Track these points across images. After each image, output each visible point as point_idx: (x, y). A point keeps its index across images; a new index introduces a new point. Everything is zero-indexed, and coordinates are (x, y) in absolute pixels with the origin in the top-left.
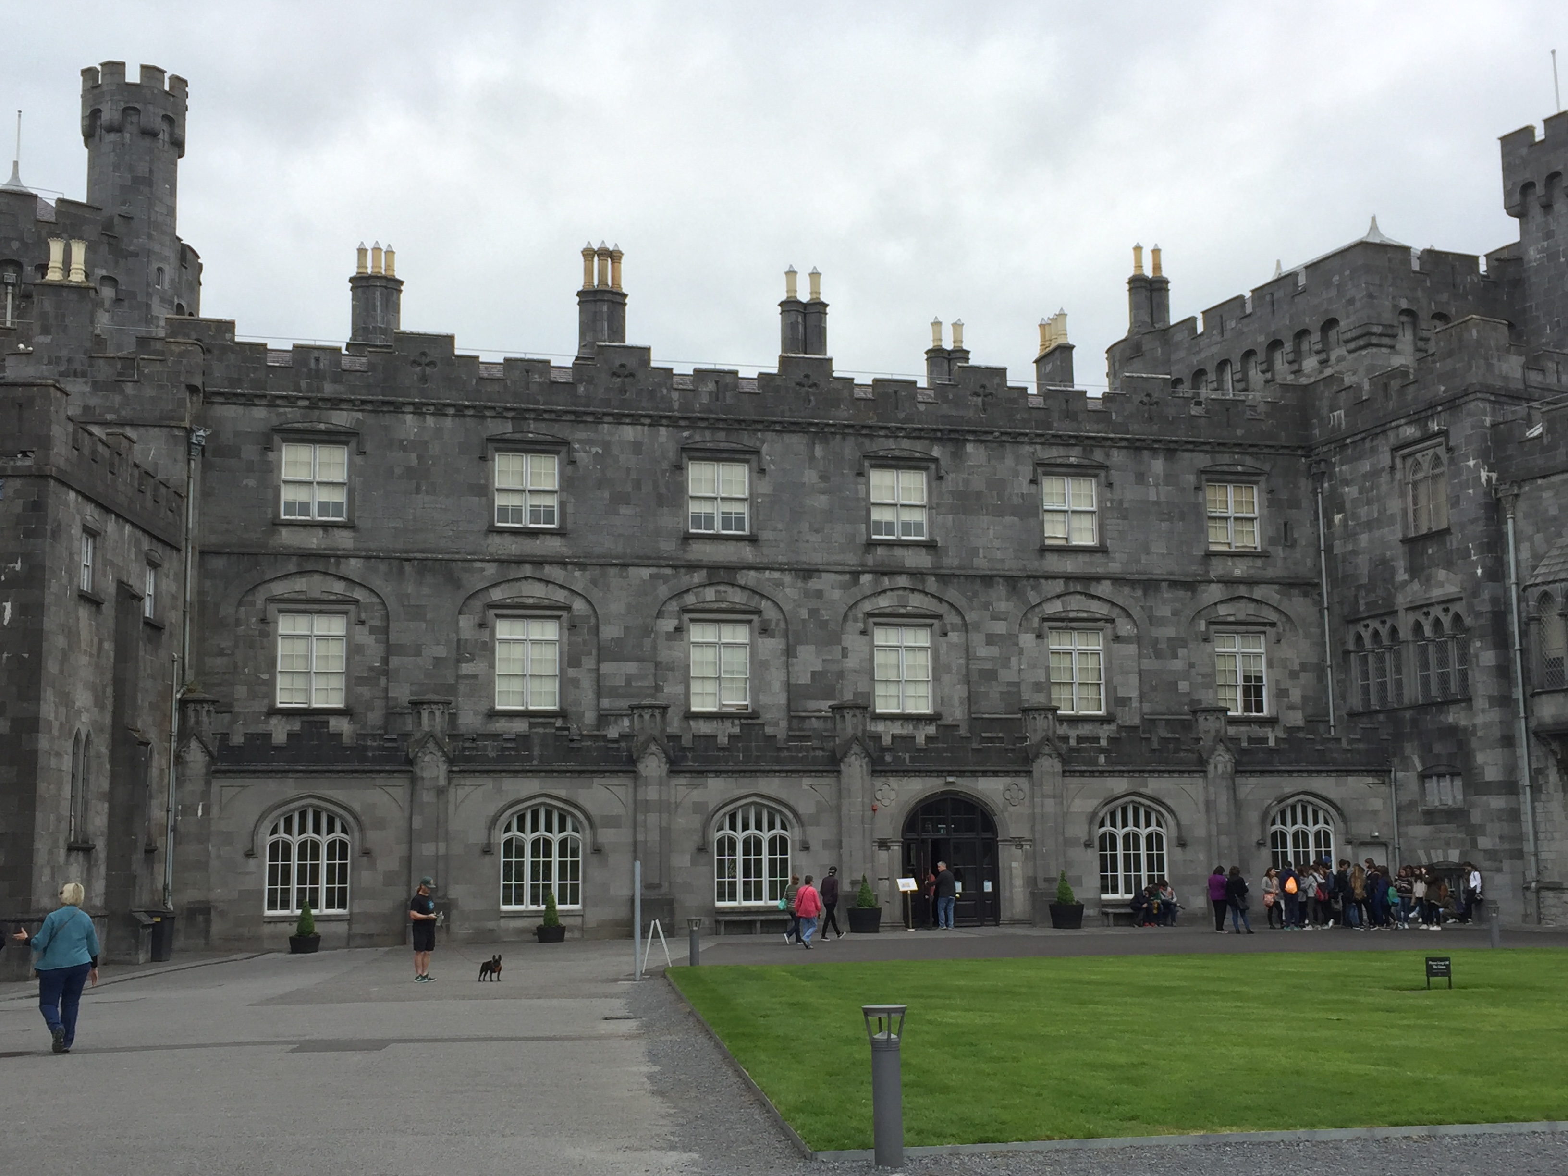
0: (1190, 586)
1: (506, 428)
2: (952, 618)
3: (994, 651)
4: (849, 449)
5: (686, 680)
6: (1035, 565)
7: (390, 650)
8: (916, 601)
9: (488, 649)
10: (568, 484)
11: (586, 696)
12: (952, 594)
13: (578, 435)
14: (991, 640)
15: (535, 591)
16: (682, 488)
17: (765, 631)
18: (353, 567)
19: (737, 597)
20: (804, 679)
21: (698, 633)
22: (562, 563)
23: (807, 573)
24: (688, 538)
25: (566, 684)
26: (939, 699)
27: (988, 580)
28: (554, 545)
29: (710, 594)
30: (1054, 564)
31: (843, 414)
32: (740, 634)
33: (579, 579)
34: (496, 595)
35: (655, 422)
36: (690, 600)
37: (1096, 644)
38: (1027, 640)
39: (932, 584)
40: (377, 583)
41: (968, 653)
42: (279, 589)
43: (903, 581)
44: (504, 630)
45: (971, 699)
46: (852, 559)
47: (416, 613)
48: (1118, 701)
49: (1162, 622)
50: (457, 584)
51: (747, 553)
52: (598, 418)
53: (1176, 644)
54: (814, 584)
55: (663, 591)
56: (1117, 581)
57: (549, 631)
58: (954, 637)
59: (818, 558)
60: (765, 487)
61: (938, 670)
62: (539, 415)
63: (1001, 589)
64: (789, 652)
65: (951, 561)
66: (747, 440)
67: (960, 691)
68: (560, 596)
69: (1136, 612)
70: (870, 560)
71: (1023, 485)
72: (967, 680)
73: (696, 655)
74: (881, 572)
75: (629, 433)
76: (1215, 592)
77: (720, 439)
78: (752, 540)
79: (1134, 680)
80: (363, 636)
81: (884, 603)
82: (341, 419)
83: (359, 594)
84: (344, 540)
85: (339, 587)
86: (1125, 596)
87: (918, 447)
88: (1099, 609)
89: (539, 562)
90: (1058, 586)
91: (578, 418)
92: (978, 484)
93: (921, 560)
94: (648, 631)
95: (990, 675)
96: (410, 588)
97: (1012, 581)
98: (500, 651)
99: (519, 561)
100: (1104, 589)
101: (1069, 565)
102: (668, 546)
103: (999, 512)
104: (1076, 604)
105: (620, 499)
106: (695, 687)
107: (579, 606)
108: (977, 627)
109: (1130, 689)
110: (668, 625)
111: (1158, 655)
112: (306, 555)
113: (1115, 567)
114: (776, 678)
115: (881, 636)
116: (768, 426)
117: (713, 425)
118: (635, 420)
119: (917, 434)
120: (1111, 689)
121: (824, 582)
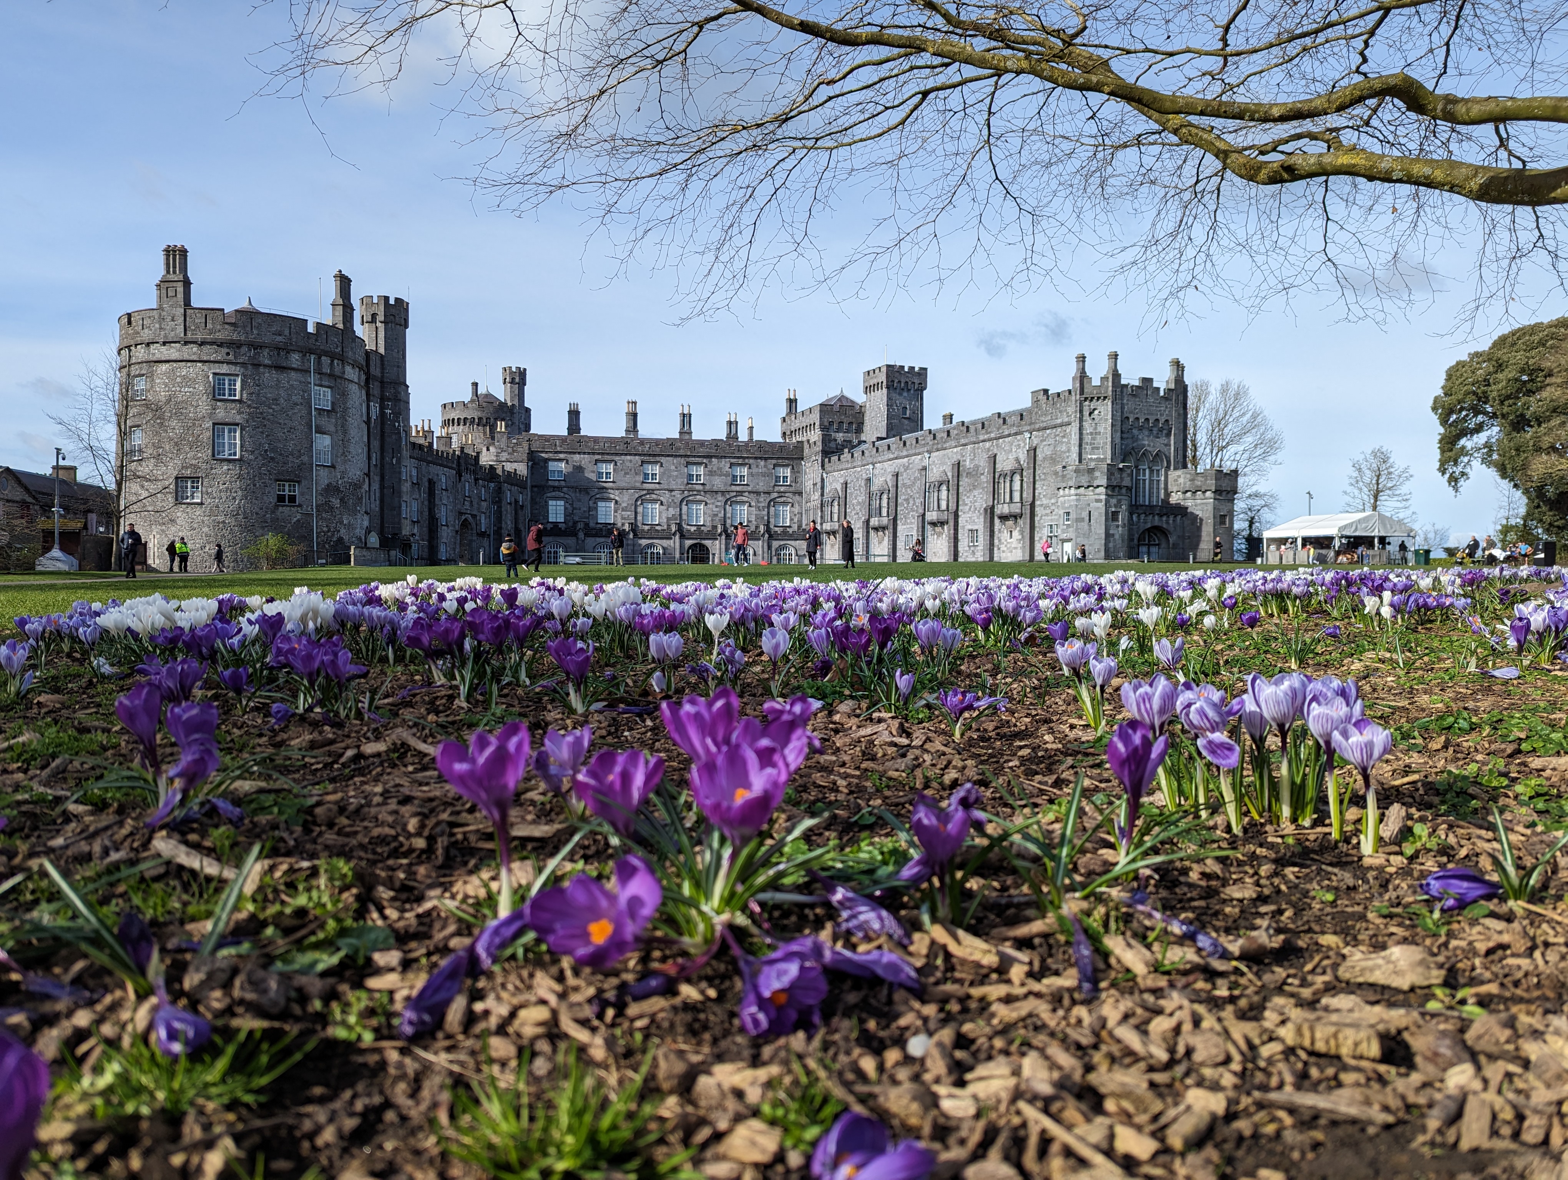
0: (769, 493)
1: (599, 457)
2: (708, 502)
3: (719, 510)
4: (683, 461)
5: (645, 517)
6: (729, 489)
7: (574, 509)
8: (699, 498)
9: (596, 509)
10: (614, 470)
12: (708, 496)
13: (617, 458)
14: (717, 507)
15: (606, 495)
16: (642, 471)
17: (662, 505)
18: (565, 490)
19: (655, 497)
20: (671, 517)
21: (646, 505)
22: (613, 489)
23: (671, 491)
24: (643, 483)
26: (706, 522)
27: (717, 493)
28: (611, 485)
29: (649, 496)
30: (734, 488)
31: (681, 452)
32: (657, 506)
33: (617, 492)
34: (598, 496)
35: (635, 454)
36: (644, 497)
37: (746, 507)
38: (728, 507)
39: (702, 493)
40: (570, 493)
41: (713, 511)
42: (549, 495)
44: (600, 504)
47: (579, 500)
49: (761, 502)
50: (588, 494)
51: (657, 486)
52: (619, 454)
53: (764, 508)
54: (673, 494)
55: (637, 496)
57: (611, 505)
58: (709, 506)
59: (674, 487)
60: (662, 471)
61: (706, 514)
62: (608, 454)
63: (720, 495)
65: (707, 488)
67: (711, 519)
68: (613, 496)
69: (755, 500)
70: (688, 488)
71: (728, 469)
72: (712, 517)
73: (646, 511)
74: (689, 491)
75: (629, 457)
76: (775, 495)
77: (652, 459)
78: (659, 483)
79: (754, 516)
80: (568, 506)
81: (691, 498)
82: (562, 456)
83: (567, 496)
84: (563, 484)
85: (562, 494)
86: (752, 496)
87: (700, 460)
88: (746, 499)
89: (607, 489)
90: (735, 494)
91: (614, 454)
92: (715, 469)
93: (700, 487)
94: (633, 505)
95: (718, 516)
96: (578, 495)
97: (724, 493)
98: (599, 509)
99: (603, 488)
100: (747, 494)
101: (738, 488)
102: (638, 485)
103: (721, 476)
104: (740, 498)
105: (627, 474)
106: (647, 519)
107: (617, 499)
108: (715, 504)
109: (753, 518)
110: (638, 503)
111: (760, 510)
112: (554, 487)
113: (750, 489)
114: (664, 516)
115: (690, 506)
117: (648, 455)
118: (629, 454)
119: (698, 456)
121: (675, 493)
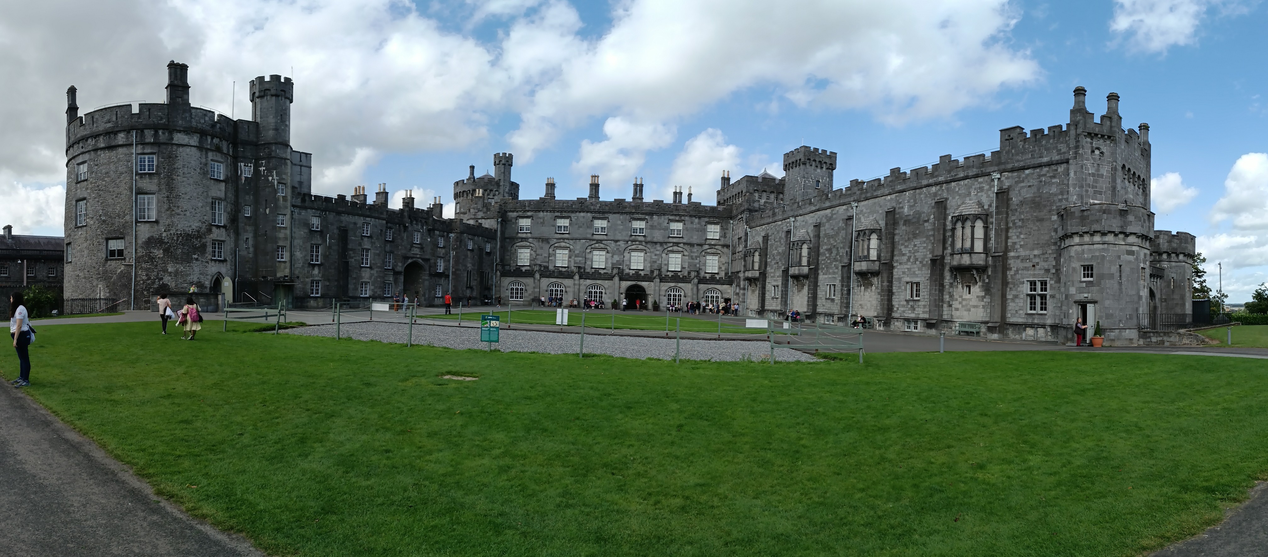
0: (702, 245)
1: (559, 214)
2: (648, 250)
3: (656, 257)
4: (628, 217)
5: (592, 261)
6: (666, 240)
7: (537, 255)
8: (640, 247)
9: (555, 255)
10: (570, 224)
11: (572, 264)
12: (648, 246)
13: (572, 215)
14: (656, 255)
15: (563, 244)
16: (592, 225)
17: (608, 252)
18: (530, 240)
19: (602, 246)
20: (615, 262)
21: (595, 253)
22: (568, 239)
23: (616, 241)
24: (593, 234)
25: (569, 261)
26: (644, 266)
27: (656, 243)
28: (567, 236)
29: (597, 245)
30: (671, 240)
31: (627, 210)
32: (604, 253)
33: (571, 242)
34: (556, 245)
35: (588, 212)
36: (593, 246)
37: (680, 256)
38: (664, 255)
39: (644, 243)
40: (534, 243)
41: (651, 258)
42: (518, 244)
43: (637, 243)
44: (558, 251)
45: (651, 266)
46: (627, 239)
47: (542, 248)
48: (683, 268)
49: (694, 252)
50: (549, 243)
51: (605, 237)
52: (576, 212)
53: (697, 257)
54: (618, 243)
55: (587, 244)
56: (684, 244)
57: (567, 252)
58: (648, 254)
59: (620, 238)
60: (609, 225)
61: (645, 260)
62: (565, 212)
63: (658, 245)
64: (612, 257)
65: (649, 239)
66: (606, 215)
67: (649, 265)
68: (568, 245)
69: (688, 250)
70: (631, 239)
71: (666, 224)
72: (650, 263)
73: (595, 257)
74: (632, 241)
75: (582, 214)
76: (706, 247)
77: (601, 215)
78: (606, 235)
79: (687, 264)
80: (533, 252)
81: (633, 247)
82: (529, 214)
83: (532, 245)
84: (529, 235)
85: (528, 244)
86: (686, 247)
87: (643, 216)
88: (681, 249)
89: (564, 239)
90: (671, 244)
91: (572, 212)
92: (655, 224)
93: (642, 239)
94: (585, 252)
95: (655, 262)
96: (540, 244)
97: (661, 244)
98: (557, 255)
99: (560, 239)
100: (681, 245)
101: (675, 240)
102: (589, 236)
103: (660, 230)
104: (675, 248)
105: (580, 227)
106: (594, 263)
107: (571, 247)
108: (653, 252)
110: (588, 251)
111: (692, 259)
112: (522, 238)
113: (684, 241)
114: (610, 261)
115: (633, 254)
116: (610, 213)
117: (599, 212)
118: (584, 212)
119: (643, 214)
120: (682, 265)
121: (621, 243)
